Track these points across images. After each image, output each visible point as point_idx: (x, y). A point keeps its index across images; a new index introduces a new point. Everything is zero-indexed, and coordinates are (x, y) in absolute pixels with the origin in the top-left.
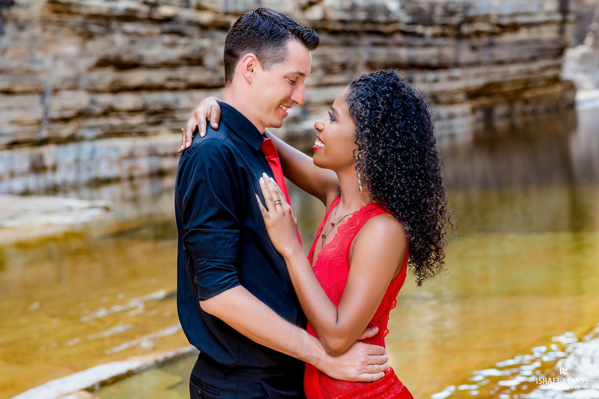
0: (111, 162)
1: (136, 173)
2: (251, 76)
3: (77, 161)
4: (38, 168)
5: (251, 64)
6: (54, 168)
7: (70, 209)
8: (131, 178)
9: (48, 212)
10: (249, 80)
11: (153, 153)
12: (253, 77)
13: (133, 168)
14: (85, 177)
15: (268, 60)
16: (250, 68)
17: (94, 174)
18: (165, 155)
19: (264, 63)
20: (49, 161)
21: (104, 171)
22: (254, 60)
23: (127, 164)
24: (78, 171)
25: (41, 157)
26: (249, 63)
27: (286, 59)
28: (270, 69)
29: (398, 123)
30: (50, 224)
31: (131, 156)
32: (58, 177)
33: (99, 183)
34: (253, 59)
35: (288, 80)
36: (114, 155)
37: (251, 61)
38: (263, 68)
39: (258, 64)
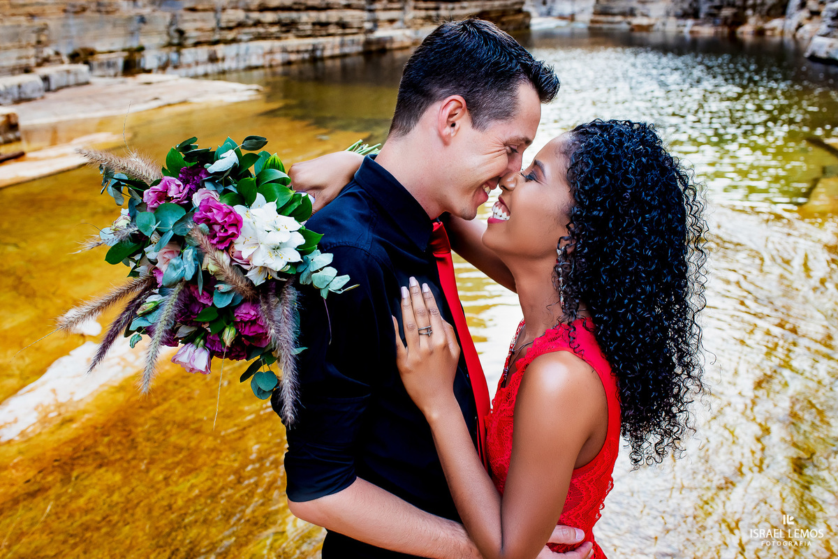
0: (258, 56)
1: (274, 63)
2: (450, 134)
3: (238, 55)
4: (213, 59)
5: (453, 113)
6: (223, 59)
7: (235, 91)
8: (271, 66)
9: (221, 93)
10: (447, 139)
11: (285, 51)
12: (452, 135)
13: (272, 60)
14: (242, 65)
15: (486, 111)
16: (451, 119)
17: (248, 63)
18: (292, 52)
19: (476, 115)
20: (220, 55)
21: (255, 61)
22: (461, 107)
23: (268, 57)
24: (238, 61)
25: (215, 52)
26: (451, 111)
27: (512, 114)
28: (484, 128)
29: (649, 212)
30: (221, 101)
31: (271, 52)
32: (225, 66)
33: (250, 68)
34: (460, 105)
35: (508, 148)
36: (260, 52)
37: (455, 109)
38: (474, 124)
39: (466, 116)
